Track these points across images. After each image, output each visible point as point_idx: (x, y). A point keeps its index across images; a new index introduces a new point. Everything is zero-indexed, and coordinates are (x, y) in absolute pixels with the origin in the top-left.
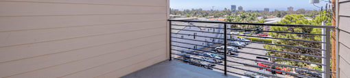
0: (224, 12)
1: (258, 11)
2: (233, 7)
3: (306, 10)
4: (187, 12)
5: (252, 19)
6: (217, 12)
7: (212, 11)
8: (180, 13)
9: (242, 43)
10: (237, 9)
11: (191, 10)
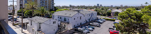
0: (94, 6)
1: (108, 7)
2: (98, 5)
3: (128, 6)
4: (78, 7)
5: (106, 10)
6: (91, 7)
7: (89, 6)
8: (75, 7)
9: (102, 21)
10: (99, 5)
11: (80, 6)
